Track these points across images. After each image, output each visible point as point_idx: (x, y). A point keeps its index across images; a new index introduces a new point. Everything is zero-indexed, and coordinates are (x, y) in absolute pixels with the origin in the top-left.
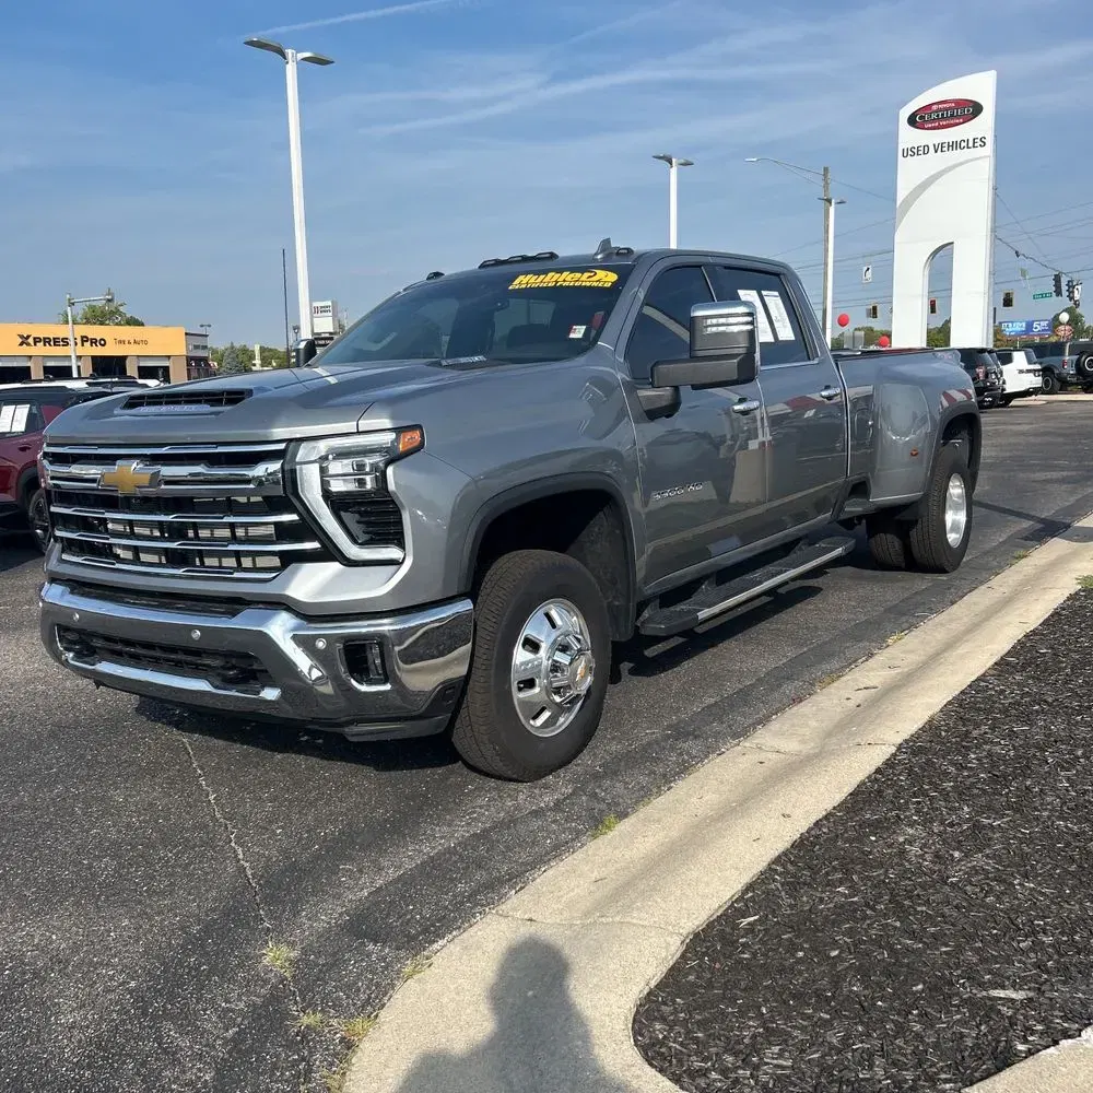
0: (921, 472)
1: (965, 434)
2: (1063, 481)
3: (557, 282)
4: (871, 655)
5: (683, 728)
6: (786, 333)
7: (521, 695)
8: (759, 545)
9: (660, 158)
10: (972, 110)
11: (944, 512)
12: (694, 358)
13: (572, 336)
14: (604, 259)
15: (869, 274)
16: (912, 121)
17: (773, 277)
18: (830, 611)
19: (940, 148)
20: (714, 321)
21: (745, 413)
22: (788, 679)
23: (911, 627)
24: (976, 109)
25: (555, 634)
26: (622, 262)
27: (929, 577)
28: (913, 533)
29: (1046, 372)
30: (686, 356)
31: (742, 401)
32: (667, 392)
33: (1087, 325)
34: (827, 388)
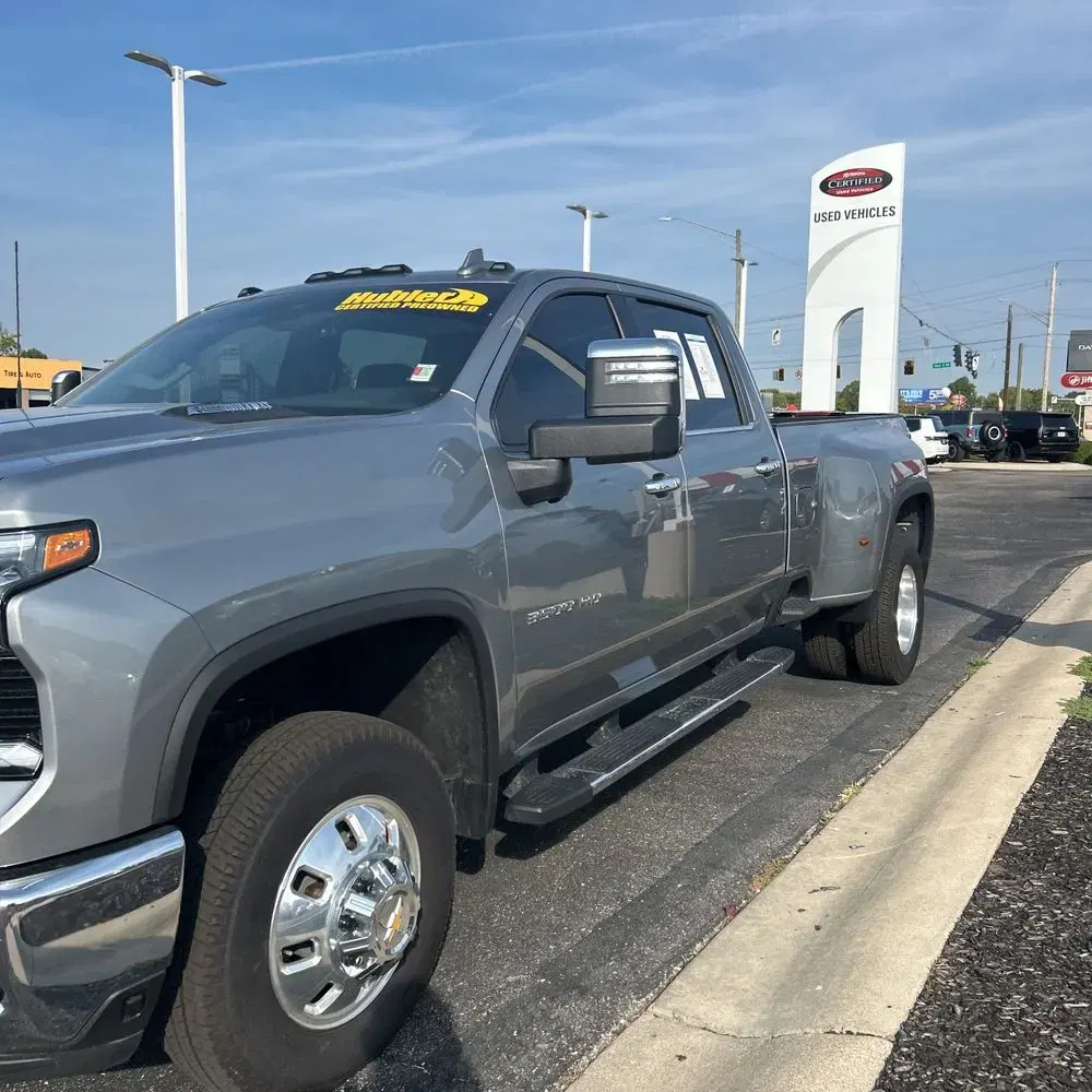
0: (872, 564)
1: (914, 516)
2: (996, 561)
3: (402, 303)
4: (822, 824)
5: (564, 971)
6: (715, 389)
7: (288, 970)
8: (678, 667)
9: (573, 208)
10: (882, 179)
11: (896, 612)
12: (590, 418)
13: (414, 378)
14: (474, 276)
15: (778, 336)
16: (824, 187)
17: (699, 318)
18: (761, 741)
19: (850, 215)
20: (621, 366)
21: (661, 494)
22: (714, 866)
23: (868, 772)
24: (885, 179)
25: (353, 858)
26: (496, 280)
27: (876, 690)
28: (858, 637)
29: (952, 439)
30: (582, 416)
31: (657, 477)
32: (552, 466)
33: (978, 395)
34: (764, 461)
